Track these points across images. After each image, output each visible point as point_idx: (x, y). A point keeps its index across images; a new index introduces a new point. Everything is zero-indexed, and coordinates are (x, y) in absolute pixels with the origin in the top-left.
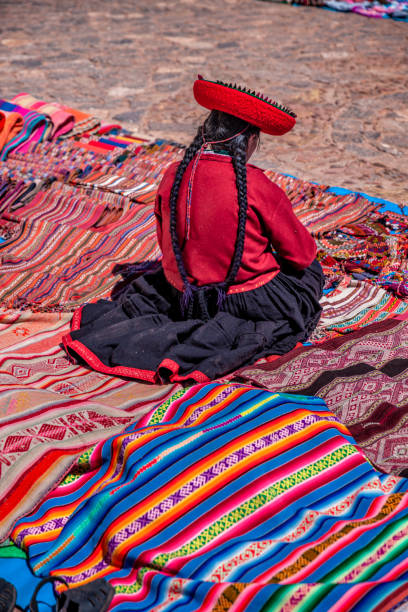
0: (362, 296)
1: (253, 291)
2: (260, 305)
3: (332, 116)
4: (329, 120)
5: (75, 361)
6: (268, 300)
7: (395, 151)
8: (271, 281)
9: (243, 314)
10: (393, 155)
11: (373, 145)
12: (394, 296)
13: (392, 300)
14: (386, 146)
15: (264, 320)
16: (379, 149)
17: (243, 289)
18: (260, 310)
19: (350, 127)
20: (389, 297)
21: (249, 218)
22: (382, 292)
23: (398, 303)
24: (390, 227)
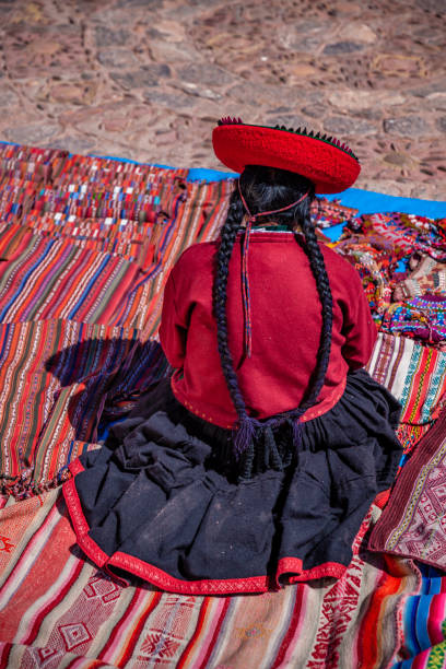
0: (386, 354)
1: (331, 411)
2: (342, 427)
3: (87, 46)
4: (87, 52)
5: (128, 582)
6: (350, 417)
7: (208, 93)
8: (346, 390)
9: (321, 445)
10: (211, 99)
11: (175, 87)
12: (424, 344)
13: (426, 353)
14: (191, 86)
15: (350, 446)
16: (188, 93)
17: (320, 412)
18: (343, 433)
19: (122, 60)
20: (420, 349)
21: (334, 318)
22: (410, 343)
23: (435, 355)
24: (321, 227)
